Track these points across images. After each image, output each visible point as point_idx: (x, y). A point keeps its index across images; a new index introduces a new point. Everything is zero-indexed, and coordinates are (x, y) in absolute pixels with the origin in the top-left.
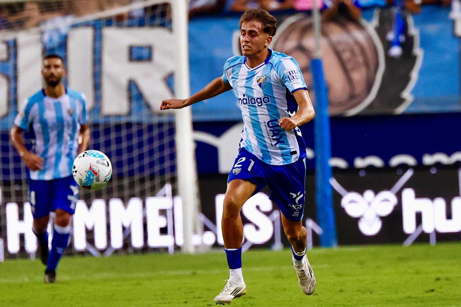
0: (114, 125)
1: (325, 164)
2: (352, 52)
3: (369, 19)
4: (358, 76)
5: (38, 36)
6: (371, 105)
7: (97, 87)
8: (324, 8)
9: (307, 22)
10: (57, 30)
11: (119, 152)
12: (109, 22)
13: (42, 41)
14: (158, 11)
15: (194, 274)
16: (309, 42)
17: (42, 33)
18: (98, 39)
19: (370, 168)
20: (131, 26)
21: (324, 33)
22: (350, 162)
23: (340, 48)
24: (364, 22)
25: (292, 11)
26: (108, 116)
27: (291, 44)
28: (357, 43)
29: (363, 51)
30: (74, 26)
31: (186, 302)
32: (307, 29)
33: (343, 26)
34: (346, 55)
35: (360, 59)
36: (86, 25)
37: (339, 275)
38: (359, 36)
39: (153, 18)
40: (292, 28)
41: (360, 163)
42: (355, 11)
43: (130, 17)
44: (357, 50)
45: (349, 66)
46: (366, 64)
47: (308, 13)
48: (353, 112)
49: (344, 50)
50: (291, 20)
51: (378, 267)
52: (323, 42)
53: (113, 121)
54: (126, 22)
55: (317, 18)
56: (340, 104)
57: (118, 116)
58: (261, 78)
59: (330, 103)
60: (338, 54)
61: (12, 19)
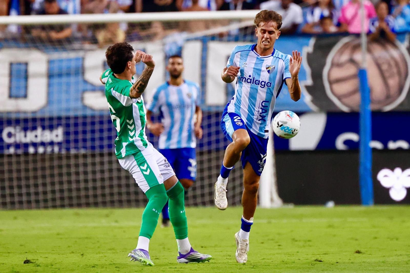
0: (215, 113)
1: (366, 145)
2: (389, 65)
3: (402, 41)
4: (393, 82)
5: (161, 47)
6: (402, 104)
7: (203, 84)
8: (369, 33)
9: (356, 42)
10: (175, 43)
11: (217, 133)
12: (213, 38)
13: (163, 50)
14: (249, 31)
15: (269, 223)
16: (358, 57)
17: (164, 45)
18: (205, 50)
19: (400, 150)
20: (229, 41)
21: (369, 50)
22: (385, 144)
23: (380, 62)
24: (398, 43)
25: (346, 34)
26: (210, 107)
27: (345, 57)
28: (393, 58)
29: (397, 64)
30: (188, 40)
31: (262, 243)
32: (356, 47)
33: (383, 46)
34: (385, 67)
35: (395, 70)
36: (196, 39)
37: (374, 227)
38: (394, 53)
39: (245, 35)
40: (346, 45)
41: (392, 145)
42: (392, 36)
43: (229, 34)
44: (392, 63)
45: (387, 74)
46: (399, 73)
47: (358, 35)
48: (388, 108)
49: (383, 63)
50: (345, 40)
51: (403, 221)
52: (368, 57)
53: (214, 110)
54: (225, 38)
55: (364, 40)
56: (379, 102)
57: (217, 106)
58: (270, 67)
59: (371, 101)
60: (379, 66)
61: (143, 33)
